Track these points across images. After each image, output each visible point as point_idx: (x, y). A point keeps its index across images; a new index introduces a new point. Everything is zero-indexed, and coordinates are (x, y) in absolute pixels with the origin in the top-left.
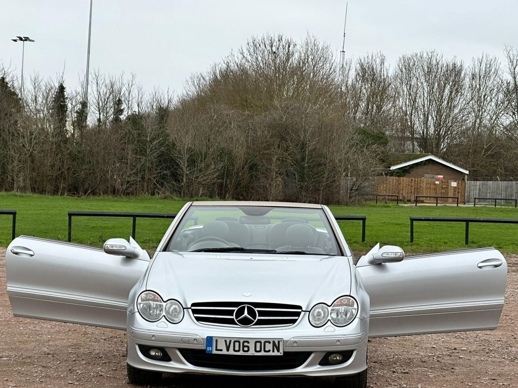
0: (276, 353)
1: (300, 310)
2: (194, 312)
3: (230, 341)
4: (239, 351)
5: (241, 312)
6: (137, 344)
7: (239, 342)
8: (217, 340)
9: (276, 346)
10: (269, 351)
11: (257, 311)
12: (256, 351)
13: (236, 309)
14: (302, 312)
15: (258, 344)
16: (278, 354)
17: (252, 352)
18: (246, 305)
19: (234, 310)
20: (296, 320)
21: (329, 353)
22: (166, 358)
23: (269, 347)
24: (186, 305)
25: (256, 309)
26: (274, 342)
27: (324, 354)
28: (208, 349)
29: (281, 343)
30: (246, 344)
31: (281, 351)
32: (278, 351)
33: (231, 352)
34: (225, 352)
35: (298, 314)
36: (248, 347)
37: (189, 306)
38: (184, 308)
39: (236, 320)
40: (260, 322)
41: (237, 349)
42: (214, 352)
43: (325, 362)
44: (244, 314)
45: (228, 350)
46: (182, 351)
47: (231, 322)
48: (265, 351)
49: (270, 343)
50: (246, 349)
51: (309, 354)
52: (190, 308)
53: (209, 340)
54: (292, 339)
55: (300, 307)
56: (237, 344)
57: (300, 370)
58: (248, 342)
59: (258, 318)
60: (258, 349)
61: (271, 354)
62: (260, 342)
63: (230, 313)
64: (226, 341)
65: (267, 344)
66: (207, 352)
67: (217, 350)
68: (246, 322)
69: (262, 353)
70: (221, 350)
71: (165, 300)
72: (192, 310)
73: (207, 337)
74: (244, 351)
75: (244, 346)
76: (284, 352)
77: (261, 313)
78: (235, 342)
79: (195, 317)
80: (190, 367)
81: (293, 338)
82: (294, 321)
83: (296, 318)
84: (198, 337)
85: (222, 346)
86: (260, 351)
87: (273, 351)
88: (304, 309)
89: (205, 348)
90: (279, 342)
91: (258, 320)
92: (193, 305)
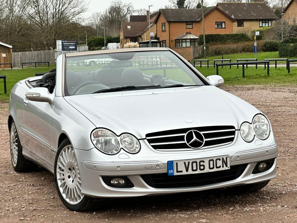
0: (225, 168)
1: (234, 130)
2: (150, 141)
3: (189, 163)
4: (196, 170)
5: (190, 137)
6: (100, 176)
7: (196, 162)
8: (177, 163)
9: (225, 162)
10: (220, 167)
11: (203, 134)
12: (210, 168)
13: (185, 135)
14: (236, 131)
15: (211, 162)
16: (227, 168)
17: (207, 170)
18: (193, 130)
19: (184, 136)
20: (233, 139)
21: (259, 163)
22: (129, 184)
23: (220, 163)
24: (141, 136)
25: (202, 133)
26: (223, 159)
27: (256, 164)
28: (170, 172)
29: (228, 159)
30: (202, 163)
31: (229, 165)
32: (227, 166)
33: (190, 172)
34: (185, 173)
35: (233, 133)
36: (204, 166)
37: (144, 137)
38: (138, 140)
39: (188, 144)
40: (208, 144)
41: (195, 168)
42: (176, 174)
43: (256, 171)
44: (193, 138)
45: (187, 171)
46: (144, 177)
47: (184, 146)
48: (217, 167)
49: (220, 160)
50: (202, 168)
51: (245, 165)
52: (146, 139)
53: (170, 164)
54: (236, 155)
55: (233, 127)
56: (194, 164)
57: (240, 180)
58: (204, 162)
59: (205, 140)
60: (212, 166)
61: (221, 169)
62: (213, 160)
63: (182, 138)
64: (185, 163)
65: (218, 161)
66: (169, 175)
67: (178, 172)
68: (196, 145)
69: (215, 170)
70: (182, 171)
71: (118, 135)
72: (148, 140)
73: (168, 162)
74: (200, 169)
75: (200, 166)
76: (231, 166)
77: (207, 136)
78: (193, 163)
79: (152, 146)
80: (151, 190)
81: (236, 153)
82: (232, 140)
83: (233, 136)
84: (159, 163)
85: (182, 167)
86: (213, 168)
87: (223, 167)
88: (236, 128)
89: (166, 172)
90: (226, 158)
91: (205, 141)
92: (148, 135)
